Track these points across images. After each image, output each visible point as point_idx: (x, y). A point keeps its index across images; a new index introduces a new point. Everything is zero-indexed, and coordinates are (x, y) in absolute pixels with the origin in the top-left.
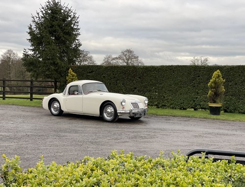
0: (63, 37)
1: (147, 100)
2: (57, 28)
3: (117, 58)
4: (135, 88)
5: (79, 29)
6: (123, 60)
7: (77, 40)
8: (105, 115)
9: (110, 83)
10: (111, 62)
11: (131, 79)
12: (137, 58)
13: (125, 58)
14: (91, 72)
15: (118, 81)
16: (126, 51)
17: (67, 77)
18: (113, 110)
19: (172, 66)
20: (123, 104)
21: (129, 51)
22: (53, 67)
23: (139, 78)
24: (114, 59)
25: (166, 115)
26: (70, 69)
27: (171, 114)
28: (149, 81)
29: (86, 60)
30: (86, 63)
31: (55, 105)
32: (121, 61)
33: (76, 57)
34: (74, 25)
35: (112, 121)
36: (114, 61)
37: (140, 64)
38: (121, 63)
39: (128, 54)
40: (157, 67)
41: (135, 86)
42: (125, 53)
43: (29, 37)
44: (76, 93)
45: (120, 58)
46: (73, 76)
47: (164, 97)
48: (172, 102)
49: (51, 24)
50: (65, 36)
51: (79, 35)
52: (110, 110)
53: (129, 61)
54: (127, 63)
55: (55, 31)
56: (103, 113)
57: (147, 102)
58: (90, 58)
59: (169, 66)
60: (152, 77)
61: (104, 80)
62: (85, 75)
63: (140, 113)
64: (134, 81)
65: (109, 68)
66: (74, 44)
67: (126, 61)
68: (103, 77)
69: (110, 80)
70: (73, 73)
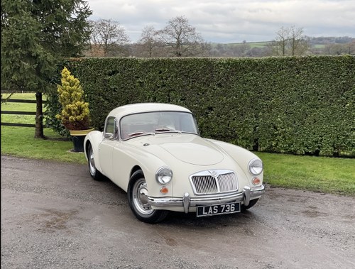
3: (162, 32)
4: (211, 109)
6: (172, 34)
7: (83, 2)
10: (154, 38)
11: (199, 89)
12: (192, 30)
13: (174, 31)
14: (114, 73)
15: (172, 94)
16: (176, 20)
17: (58, 86)
21: (181, 20)
22: (27, 65)
23: (219, 85)
24: (157, 33)
26: (65, 69)
28: (241, 93)
29: (115, 35)
30: (115, 40)
32: (168, 36)
33: (79, 39)
36: (158, 36)
38: (170, 39)
39: (179, 25)
41: (210, 104)
42: (175, 24)
45: (166, 31)
46: (72, 84)
47: (275, 128)
48: (294, 139)
53: (181, 36)
54: (178, 38)
58: (121, 32)
60: (248, 83)
61: (141, 89)
62: (100, 80)
63: (219, 206)
64: (208, 93)
65: (151, 65)
66: (77, 12)
67: (176, 35)
68: (137, 84)
69: (154, 90)
70: (72, 78)
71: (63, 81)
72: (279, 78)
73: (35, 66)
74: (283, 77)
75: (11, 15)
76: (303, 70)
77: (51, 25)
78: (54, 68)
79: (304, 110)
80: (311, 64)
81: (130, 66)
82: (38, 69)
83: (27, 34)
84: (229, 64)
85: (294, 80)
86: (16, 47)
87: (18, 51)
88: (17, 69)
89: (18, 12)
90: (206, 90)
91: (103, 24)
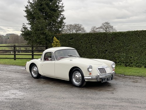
0: (50, 12)
1: (114, 64)
2: (45, 6)
3: (99, 28)
4: (106, 51)
5: (64, 7)
6: (103, 29)
7: (62, 15)
8: (74, 80)
9: (86, 47)
10: (96, 30)
11: (102, 43)
12: (112, 27)
13: (104, 27)
15: (92, 45)
16: (105, 23)
17: (52, 43)
18: (80, 76)
19: (137, 31)
20: (90, 70)
21: (107, 23)
22: (42, 36)
23: (110, 42)
24: (97, 29)
25: (134, 76)
26: (55, 37)
27: (138, 74)
28: (118, 44)
29: (80, 30)
30: (80, 32)
31: (34, 69)
32: (102, 30)
33: (61, 28)
34: (59, 3)
35: (80, 87)
36: (98, 30)
37: (114, 31)
38: (102, 31)
39: (106, 25)
40: (124, 32)
41: (106, 49)
42: (105, 24)
43: (26, 15)
44: (50, 59)
45: (101, 28)
46: (57, 42)
47: (131, 58)
48: (138, 61)
49: (41, 4)
50: (51, 12)
51: (64, 11)
52: (78, 75)
53: (107, 30)
54: (106, 31)
55: (43, 9)
56: (72, 78)
57: (114, 66)
58: (83, 29)
59: (135, 32)
60: (120, 41)
61: (81, 44)
62: (67, 41)
63: (107, 78)
64: (105, 45)
65: (85, 35)
66: (60, 18)
67: (105, 29)
68: (80, 42)
69: (86, 44)
70: (57, 40)
71: (54, 41)
72: (131, 39)
73: (45, 37)
74: (133, 38)
75: (37, 19)
76: (141, 35)
77: (51, 23)
78: (51, 38)
79: (142, 50)
80: (143, 33)
81: (77, 36)
82: (46, 38)
83: (42, 26)
84: (113, 34)
85: (137, 39)
86: (39, 30)
87: (39, 32)
88: (39, 38)
89: (39, 19)
90: (105, 44)
91: (76, 26)
